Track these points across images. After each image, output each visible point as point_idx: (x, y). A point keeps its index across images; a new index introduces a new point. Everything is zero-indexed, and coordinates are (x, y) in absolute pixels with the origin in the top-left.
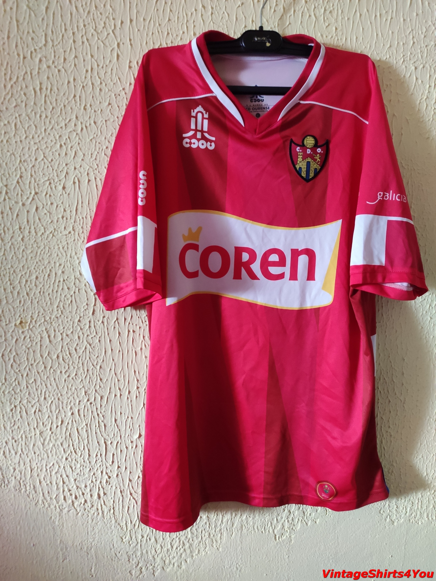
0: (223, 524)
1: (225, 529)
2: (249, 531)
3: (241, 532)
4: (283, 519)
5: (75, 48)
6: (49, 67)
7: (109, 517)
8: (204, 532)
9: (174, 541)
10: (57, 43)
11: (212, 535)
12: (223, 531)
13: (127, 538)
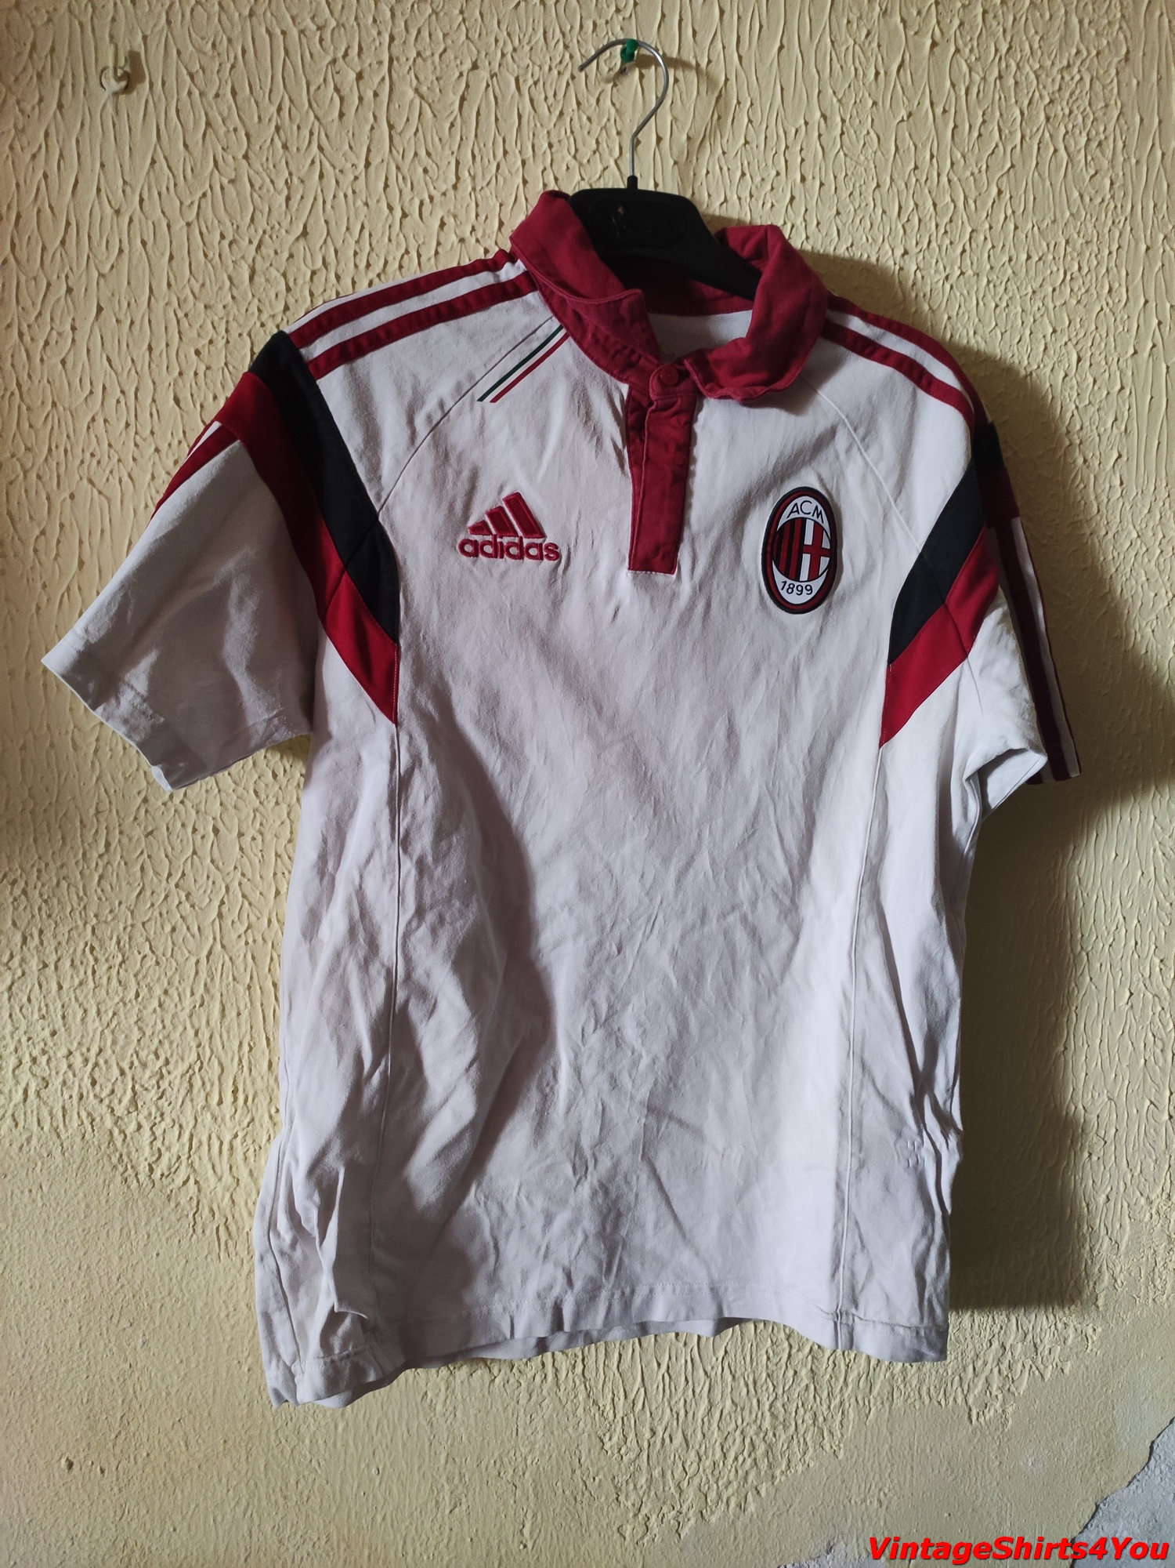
0: (847, 1386)
1: (853, 1400)
2: (909, 1401)
3: (891, 1406)
4: (989, 1367)
5: (526, 199)
6: (462, 240)
7: (571, 1383)
8: (801, 1411)
9: (730, 1440)
10: (485, 184)
11: (821, 1419)
12: (847, 1405)
13: (615, 1439)
